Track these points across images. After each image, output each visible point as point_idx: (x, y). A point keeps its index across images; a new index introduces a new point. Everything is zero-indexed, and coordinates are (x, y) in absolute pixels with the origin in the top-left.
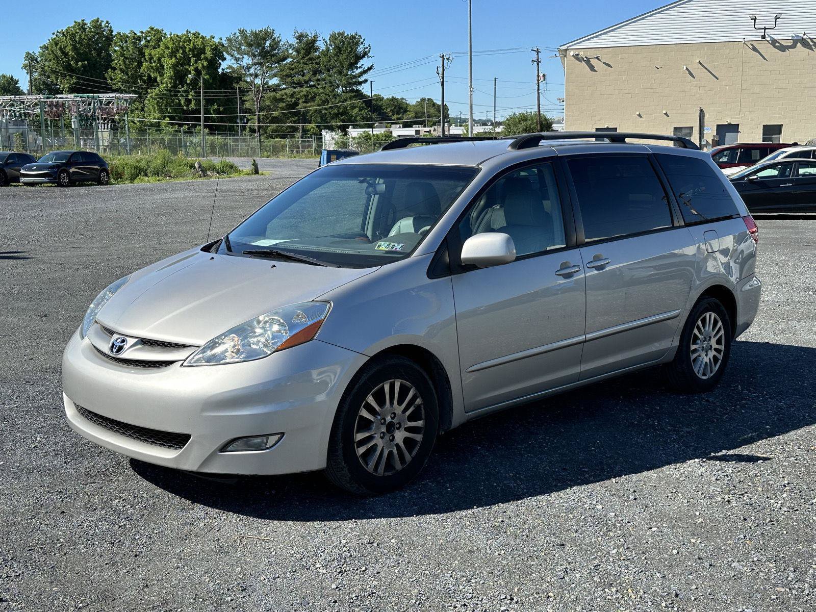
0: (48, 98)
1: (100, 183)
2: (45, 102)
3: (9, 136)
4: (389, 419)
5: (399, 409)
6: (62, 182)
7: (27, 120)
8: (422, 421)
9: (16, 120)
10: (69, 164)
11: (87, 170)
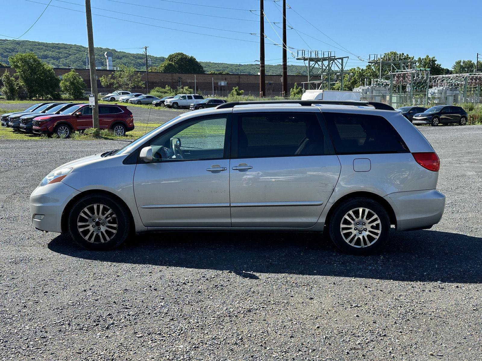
0: (470, 75)
1: (460, 124)
2: (469, 77)
3: (447, 97)
4: (97, 220)
5: (103, 217)
6: (435, 123)
7: (459, 88)
8: (116, 225)
9: (452, 88)
10: (441, 113)
11: (452, 117)
